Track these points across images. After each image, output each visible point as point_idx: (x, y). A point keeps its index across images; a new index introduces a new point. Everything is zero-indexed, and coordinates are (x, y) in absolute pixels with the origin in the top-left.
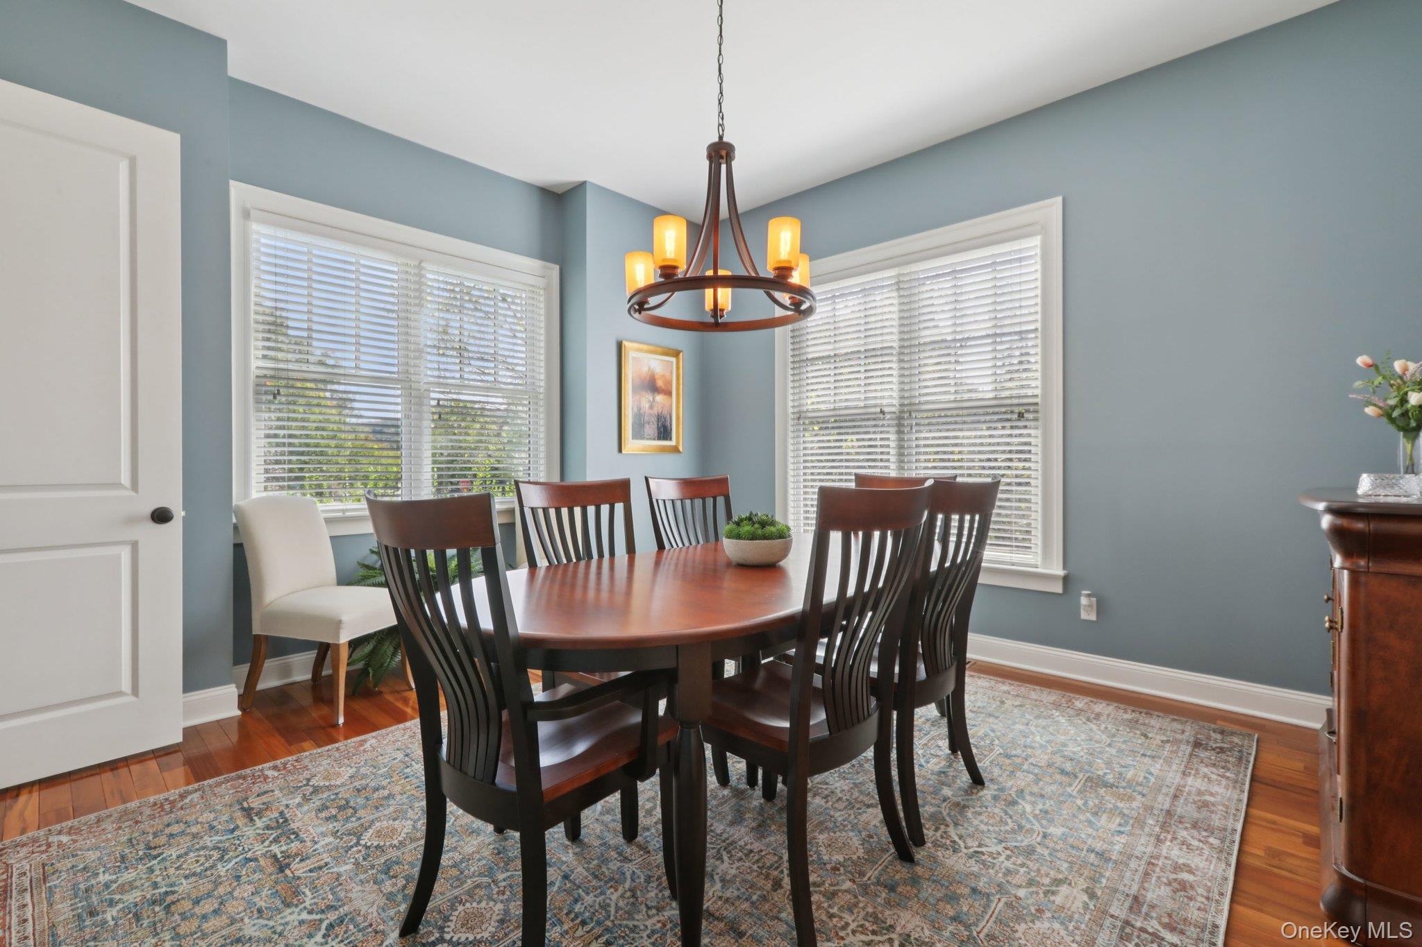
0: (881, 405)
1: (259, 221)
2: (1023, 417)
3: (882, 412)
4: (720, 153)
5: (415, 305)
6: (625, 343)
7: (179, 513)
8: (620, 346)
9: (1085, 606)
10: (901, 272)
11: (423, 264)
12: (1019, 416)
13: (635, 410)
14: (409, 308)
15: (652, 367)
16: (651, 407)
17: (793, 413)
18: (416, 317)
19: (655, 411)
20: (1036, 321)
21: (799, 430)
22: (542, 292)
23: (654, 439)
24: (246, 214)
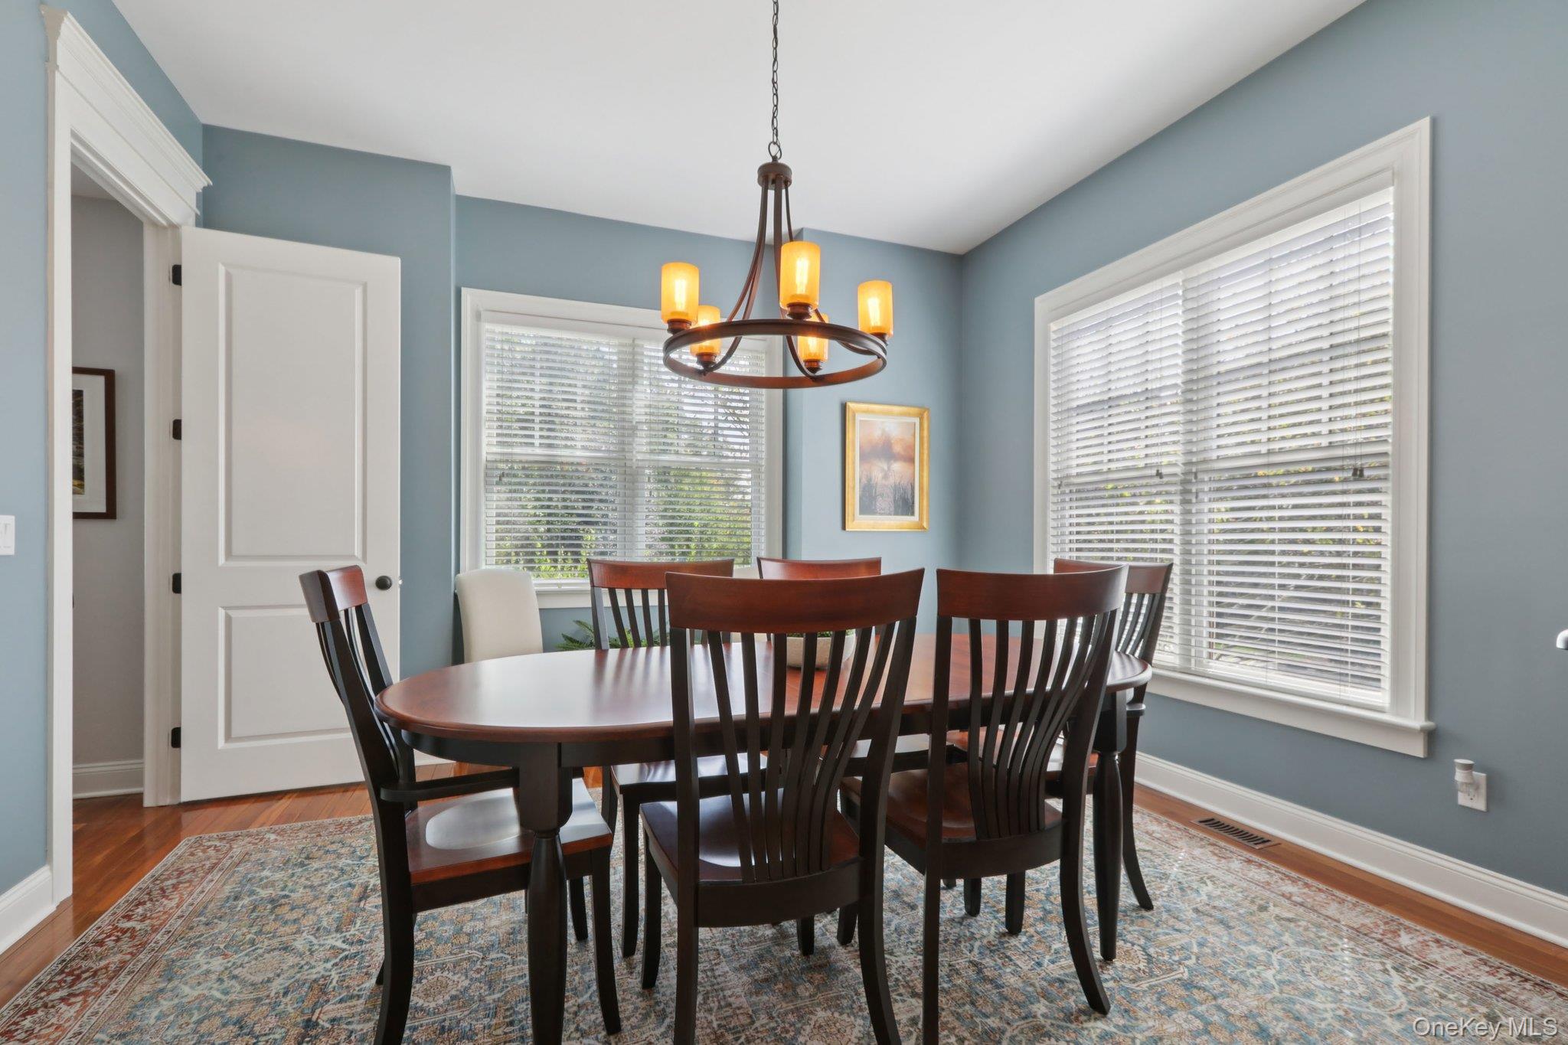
0: (1159, 465)
1: (492, 321)
2: (1361, 475)
3: (1159, 475)
4: (774, 176)
5: (630, 383)
6: (851, 405)
7: (397, 582)
8: (844, 408)
9: (1462, 784)
10: (1189, 276)
11: (637, 342)
12: (1354, 474)
13: (864, 480)
14: (625, 387)
15: (887, 429)
16: (886, 477)
17: (1055, 479)
18: (630, 395)
19: (891, 481)
20: (1385, 322)
21: (1063, 501)
22: (764, 356)
23: (890, 514)
24: (478, 316)
